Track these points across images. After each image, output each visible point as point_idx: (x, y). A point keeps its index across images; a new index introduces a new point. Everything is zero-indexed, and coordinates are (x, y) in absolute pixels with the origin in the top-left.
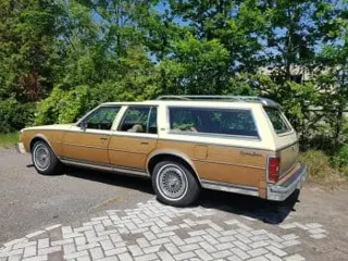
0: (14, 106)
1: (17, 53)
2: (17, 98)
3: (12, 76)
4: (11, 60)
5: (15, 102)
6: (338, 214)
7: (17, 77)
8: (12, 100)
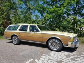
1: (3, 15)
4: (1, 17)
7: (3, 21)
8: (2, 27)
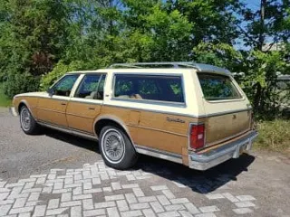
0: (27, 78)
1: (31, 35)
2: (31, 71)
3: (27, 54)
4: (26, 41)
5: (29, 75)
6: (280, 186)
7: (30, 55)
8: (27, 74)
